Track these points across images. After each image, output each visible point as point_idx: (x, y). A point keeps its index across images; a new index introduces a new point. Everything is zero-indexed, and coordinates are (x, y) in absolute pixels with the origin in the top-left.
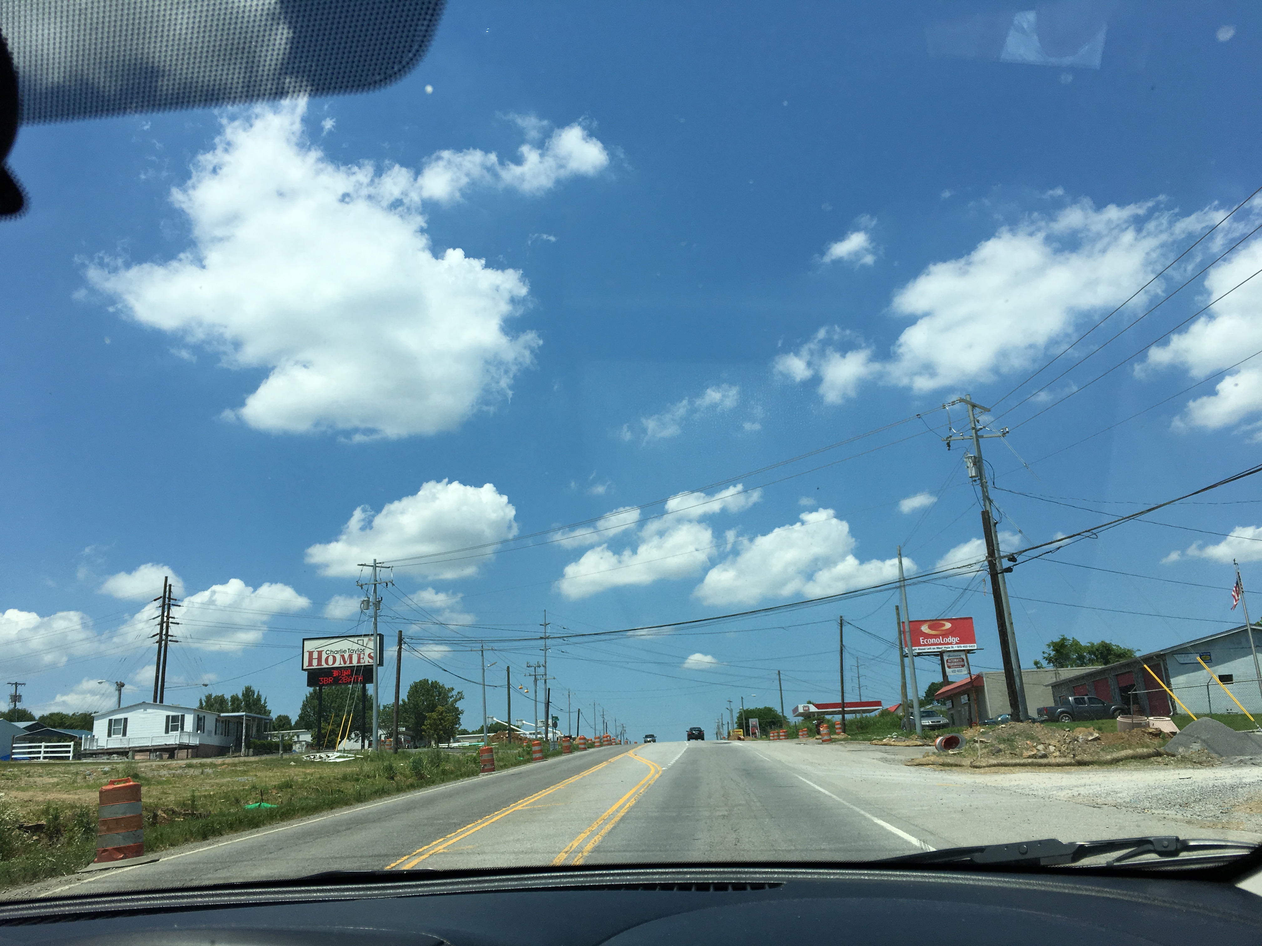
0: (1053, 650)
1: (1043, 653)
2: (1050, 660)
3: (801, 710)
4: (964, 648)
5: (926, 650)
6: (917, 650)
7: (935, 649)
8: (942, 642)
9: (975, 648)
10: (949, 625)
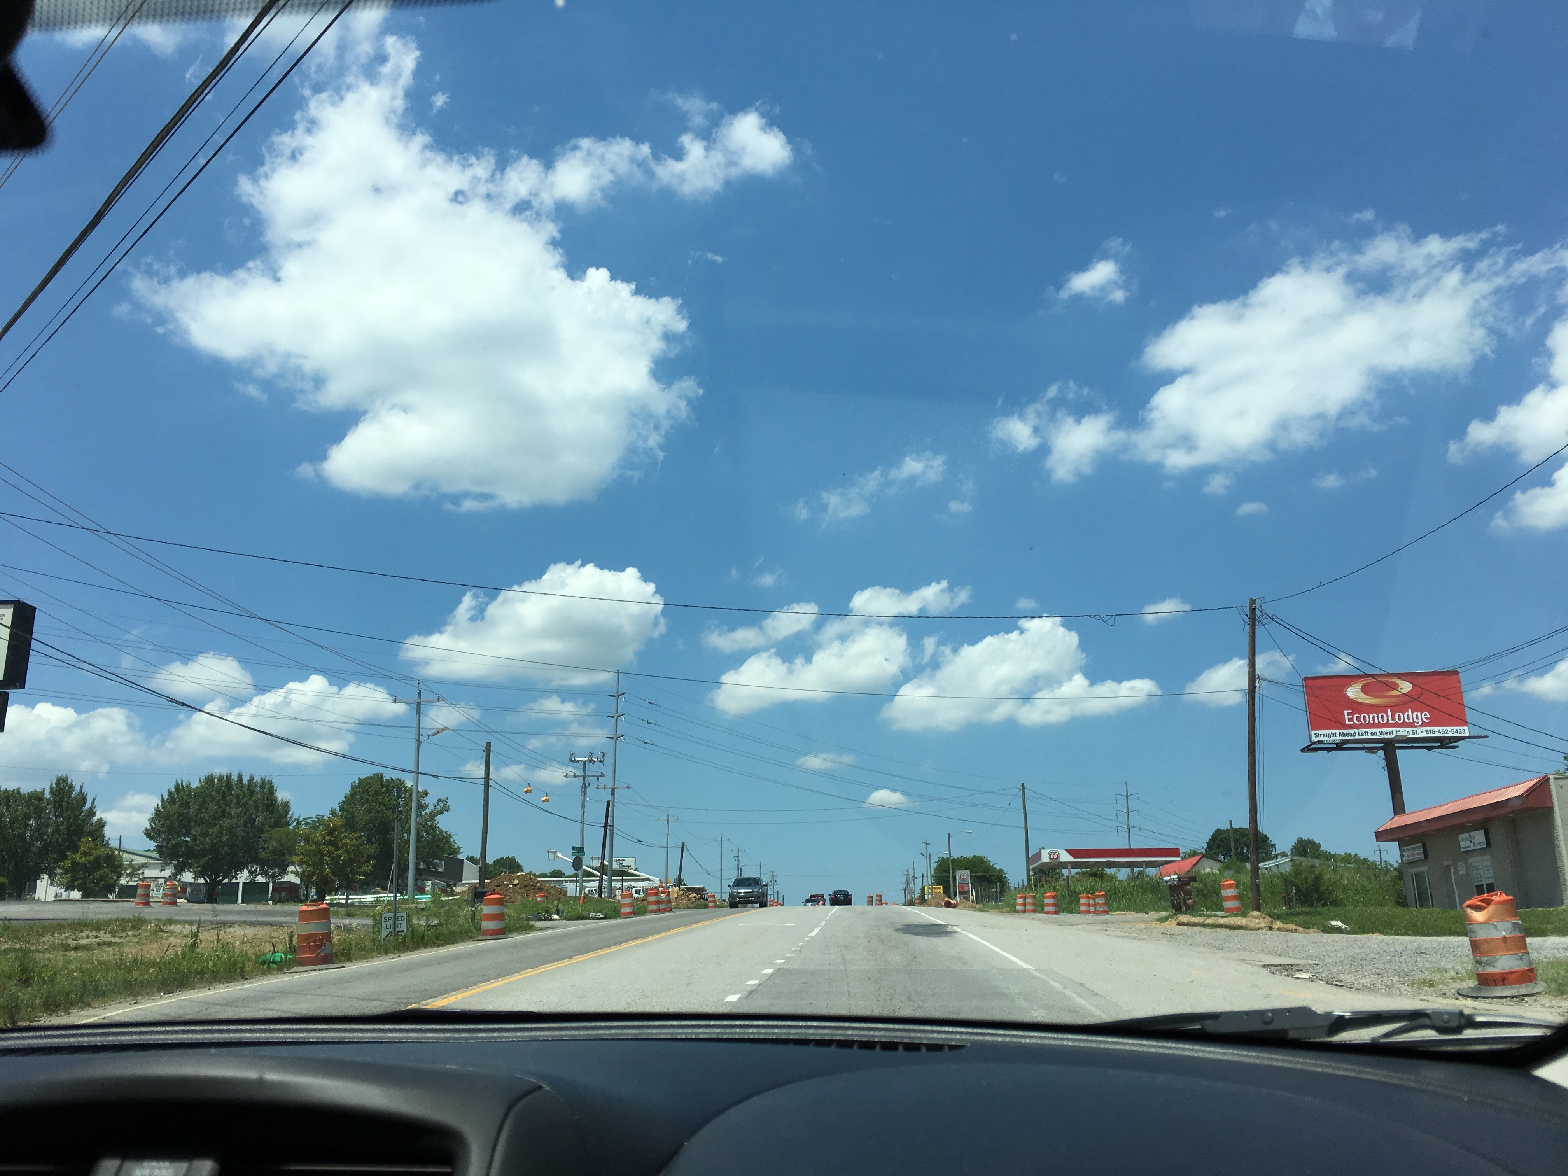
4: (1441, 735)
5: (1357, 737)
6: (1337, 735)
7: (1376, 734)
8: (1391, 722)
9: (1467, 734)
10: (1406, 687)
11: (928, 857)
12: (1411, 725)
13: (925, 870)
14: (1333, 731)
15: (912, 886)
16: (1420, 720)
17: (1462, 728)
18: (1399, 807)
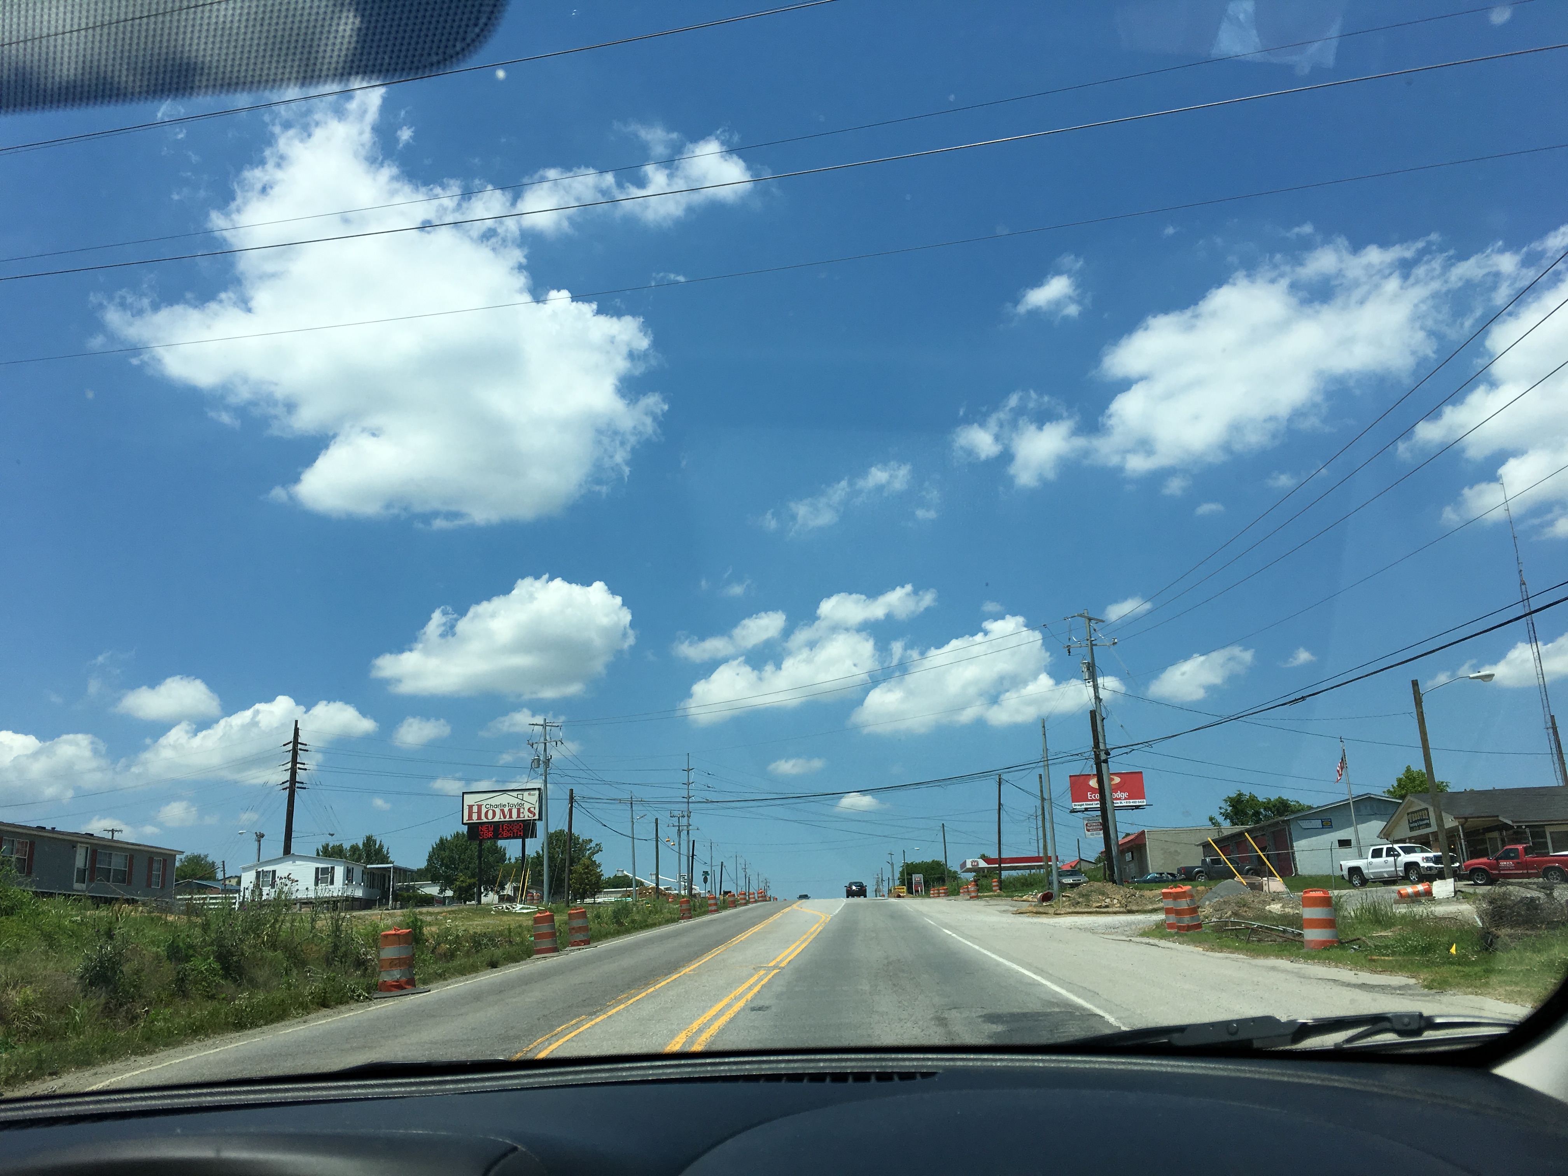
0: (1230, 806)
1: (1220, 808)
2: (1226, 816)
3: (969, 865)
6: (1085, 805)
11: (892, 865)
12: (1120, 799)
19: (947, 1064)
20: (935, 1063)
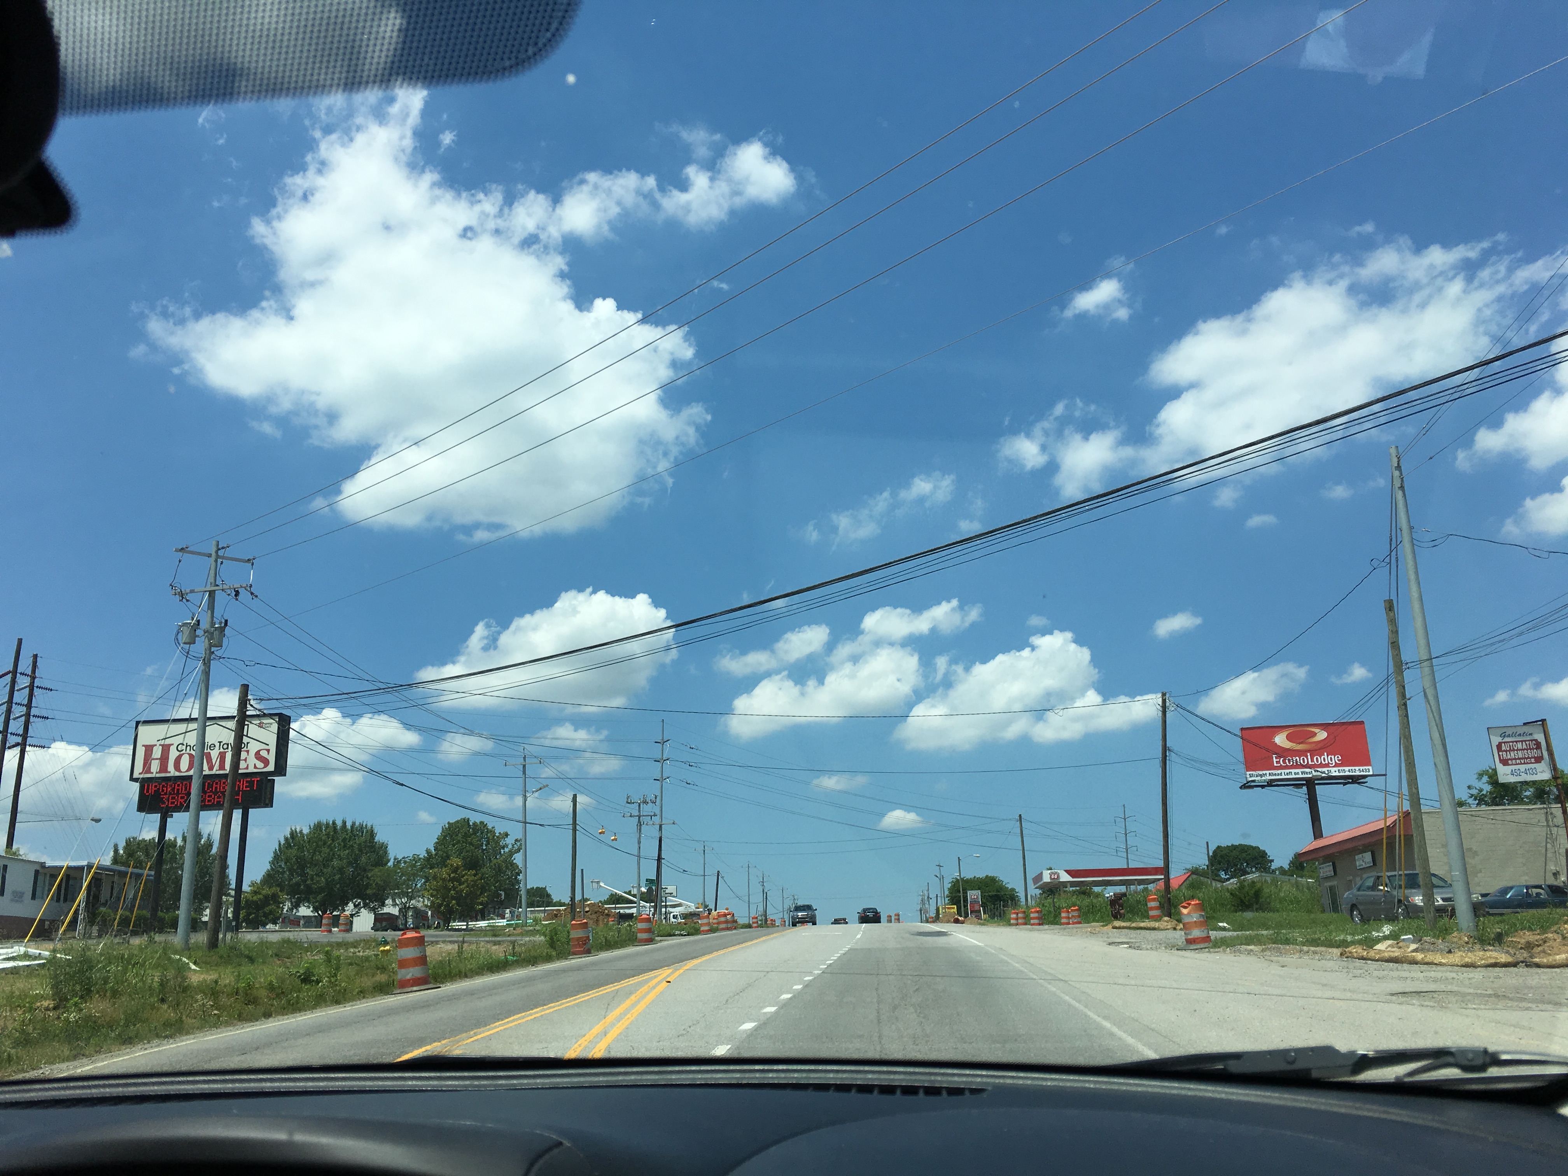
4: (1351, 774)
5: (1283, 777)
6: (1267, 775)
7: (1298, 773)
8: (1310, 763)
9: (1371, 773)
10: (1322, 735)
11: (941, 879)
12: (1327, 765)
13: (939, 892)
14: (1264, 772)
15: (927, 906)
16: (1333, 761)
17: (1367, 768)
18: (1318, 833)
19: (997, 1081)
20: (985, 1080)
